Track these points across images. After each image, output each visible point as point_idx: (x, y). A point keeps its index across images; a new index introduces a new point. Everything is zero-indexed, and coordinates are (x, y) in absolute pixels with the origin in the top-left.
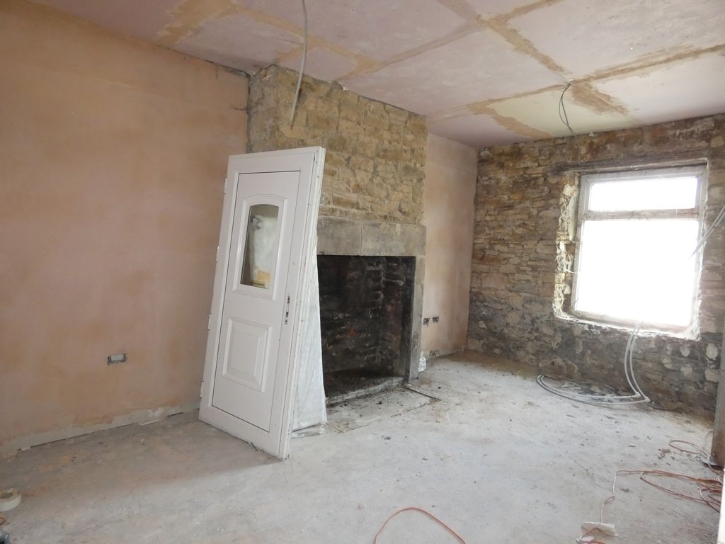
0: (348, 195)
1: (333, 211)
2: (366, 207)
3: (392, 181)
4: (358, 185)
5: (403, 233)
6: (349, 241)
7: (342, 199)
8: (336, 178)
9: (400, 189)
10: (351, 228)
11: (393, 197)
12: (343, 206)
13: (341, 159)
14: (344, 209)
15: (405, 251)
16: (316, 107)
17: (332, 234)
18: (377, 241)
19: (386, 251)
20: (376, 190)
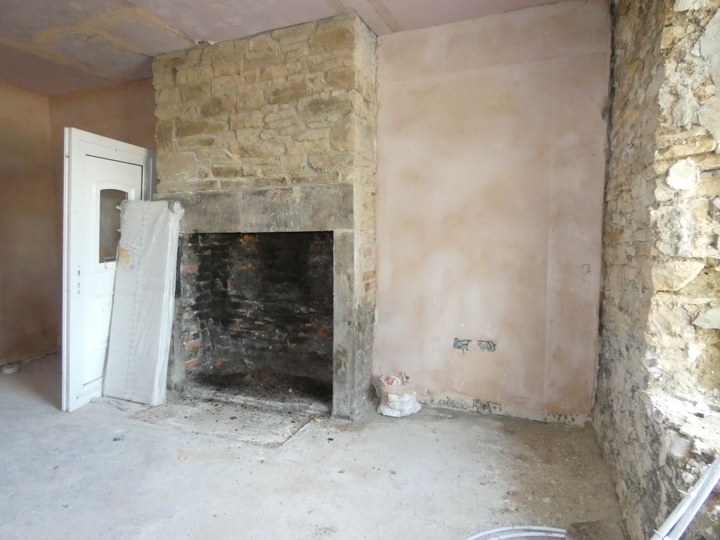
0: (229, 162)
1: (212, 184)
2: (252, 173)
3: (291, 130)
4: (243, 147)
5: (306, 198)
6: (225, 216)
7: (221, 168)
8: (214, 146)
9: (302, 137)
10: (227, 200)
11: (294, 152)
12: (225, 176)
13: (221, 122)
14: (225, 179)
15: (310, 223)
16: (187, 78)
17: (205, 210)
18: (263, 213)
19: (278, 225)
20: (267, 147)
